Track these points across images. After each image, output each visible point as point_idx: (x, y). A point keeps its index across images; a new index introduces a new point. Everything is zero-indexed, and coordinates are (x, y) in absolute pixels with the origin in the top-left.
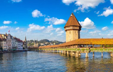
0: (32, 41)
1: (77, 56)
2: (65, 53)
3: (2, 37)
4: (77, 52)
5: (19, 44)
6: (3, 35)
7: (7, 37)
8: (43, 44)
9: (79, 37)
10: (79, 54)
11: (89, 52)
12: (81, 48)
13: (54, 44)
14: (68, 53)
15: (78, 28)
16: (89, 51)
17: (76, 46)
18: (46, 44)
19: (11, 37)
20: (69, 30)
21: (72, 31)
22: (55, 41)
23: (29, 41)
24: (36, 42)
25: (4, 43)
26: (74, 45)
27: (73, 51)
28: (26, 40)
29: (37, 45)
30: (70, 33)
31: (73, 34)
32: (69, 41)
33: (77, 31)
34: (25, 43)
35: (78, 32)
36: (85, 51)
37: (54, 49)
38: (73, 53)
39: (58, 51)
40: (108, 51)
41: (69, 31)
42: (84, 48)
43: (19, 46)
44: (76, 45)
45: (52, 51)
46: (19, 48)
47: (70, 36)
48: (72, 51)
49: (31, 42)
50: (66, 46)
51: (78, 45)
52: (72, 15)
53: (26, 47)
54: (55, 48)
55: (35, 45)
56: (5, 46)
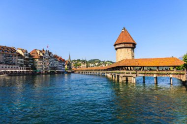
0: (79, 60)
3: (37, 54)
5: (60, 64)
6: (38, 52)
7: (44, 54)
8: (92, 65)
13: (107, 65)
19: (50, 53)
21: (123, 50)
22: (108, 61)
24: (84, 61)
25: (40, 61)
28: (70, 59)
29: (85, 66)
30: (121, 52)
35: (132, 50)
41: (120, 49)
43: (60, 67)
46: (60, 69)
49: (78, 62)
55: (82, 66)
56: (40, 65)
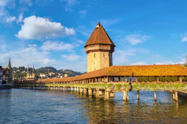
0: (22, 69)
1: (108, 97)
2: (85, 92)
4: (108, 90)
8: (44, 75)
9: (111, 64)
10: (112, 95)
11: (130, 90)
12: (114, 83)
13: (66, 75)
14: (90, 91)
15: (109, 48)
16: (130, 88)
17: (106, 80)
18: (50, 75)
20: (92, 51)
21: (98, 53)
22: (68, 70)
23: (17, 69)
24: (31, 70)
26: (102, 77)
27: (101, 87)
29: (33, 77)
30: (95, 56)
31: (101, 59)
32: (93, 70)
33: (107, 54)
34: (8, 73)
35: (109, 55)
36: (122, 88)
37: (64, 85)
38: (100, 93)
39: (72, 89)
40: (167, 89)
41: (93, 53)
42: (119, 83)
44: (106, 77)
45: (61, 89)
47: (95, 62)
48: (97, 88)
49: (21, 71)
50: (88, 79)
51: (109, 77)
52: (98, 26)
53: (10, 80)
54: (66, 83)
55: (28, 77)
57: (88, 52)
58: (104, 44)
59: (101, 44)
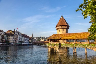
3: (10, 33)
5: (25, 39)
6: (11, 31)
7: (14, 33)
15: (66, 27)
19: (19, 33)
20: (58, 29)
21: (61, 30)
25: (12, 38)
31: (62, 32)
34: (32, 39)
35: (66, 30)
43: (25, 41)
46: (25, 43)
56: (11, 40)
57: (57, 29)
58: (63, 26)
59: (62, 26)
